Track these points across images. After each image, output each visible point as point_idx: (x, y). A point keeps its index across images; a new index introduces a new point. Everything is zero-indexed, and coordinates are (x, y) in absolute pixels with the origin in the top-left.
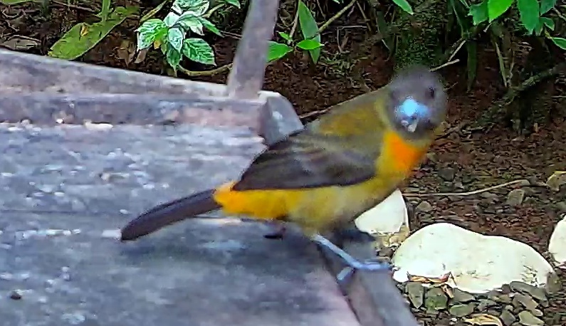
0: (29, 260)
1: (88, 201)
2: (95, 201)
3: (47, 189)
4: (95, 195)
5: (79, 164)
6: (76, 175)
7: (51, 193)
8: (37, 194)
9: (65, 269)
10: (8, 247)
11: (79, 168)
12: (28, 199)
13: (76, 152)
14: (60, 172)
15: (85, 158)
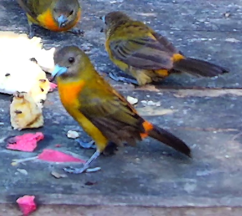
0: (194, 51)
1: (219, 26)
2: (222, 26)
3: (202, 20)
4: (222, 23)
5: (216, 10)
6: (214, 14)
7: (203, 22)
8: (197, 23)
9: (209, 55)
10: (184, 46)
11: (215, 11)
12: (193, 25)
13: (214, 4)
14: (207, 13)
15: (218, 7)
